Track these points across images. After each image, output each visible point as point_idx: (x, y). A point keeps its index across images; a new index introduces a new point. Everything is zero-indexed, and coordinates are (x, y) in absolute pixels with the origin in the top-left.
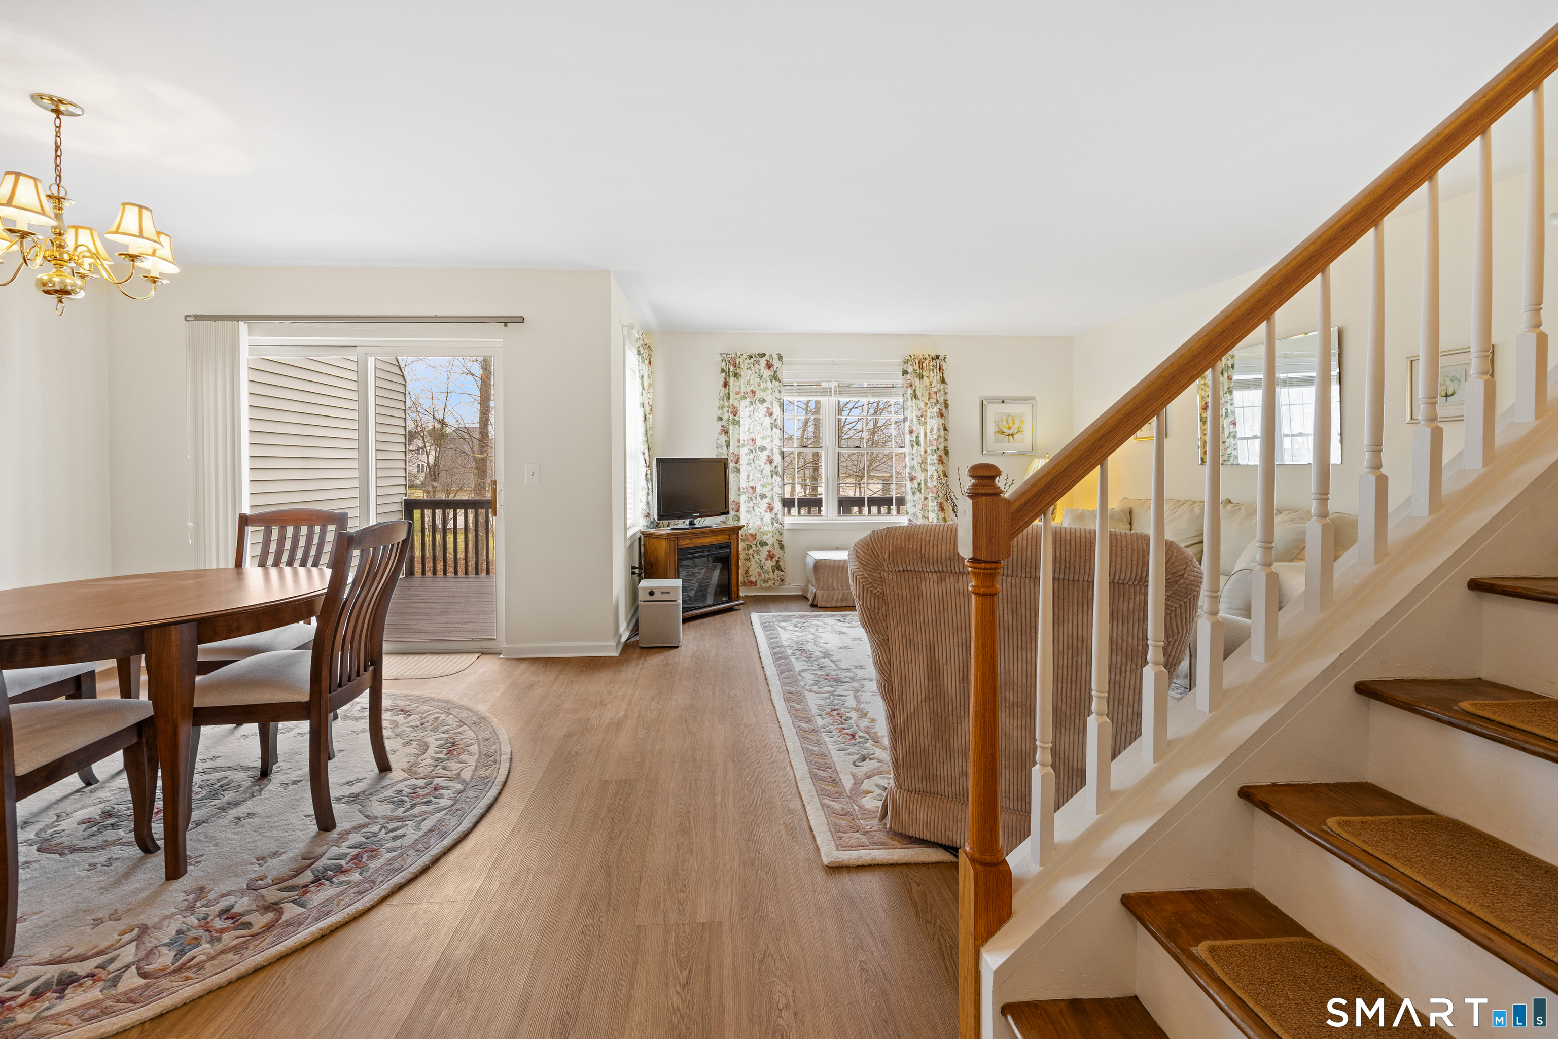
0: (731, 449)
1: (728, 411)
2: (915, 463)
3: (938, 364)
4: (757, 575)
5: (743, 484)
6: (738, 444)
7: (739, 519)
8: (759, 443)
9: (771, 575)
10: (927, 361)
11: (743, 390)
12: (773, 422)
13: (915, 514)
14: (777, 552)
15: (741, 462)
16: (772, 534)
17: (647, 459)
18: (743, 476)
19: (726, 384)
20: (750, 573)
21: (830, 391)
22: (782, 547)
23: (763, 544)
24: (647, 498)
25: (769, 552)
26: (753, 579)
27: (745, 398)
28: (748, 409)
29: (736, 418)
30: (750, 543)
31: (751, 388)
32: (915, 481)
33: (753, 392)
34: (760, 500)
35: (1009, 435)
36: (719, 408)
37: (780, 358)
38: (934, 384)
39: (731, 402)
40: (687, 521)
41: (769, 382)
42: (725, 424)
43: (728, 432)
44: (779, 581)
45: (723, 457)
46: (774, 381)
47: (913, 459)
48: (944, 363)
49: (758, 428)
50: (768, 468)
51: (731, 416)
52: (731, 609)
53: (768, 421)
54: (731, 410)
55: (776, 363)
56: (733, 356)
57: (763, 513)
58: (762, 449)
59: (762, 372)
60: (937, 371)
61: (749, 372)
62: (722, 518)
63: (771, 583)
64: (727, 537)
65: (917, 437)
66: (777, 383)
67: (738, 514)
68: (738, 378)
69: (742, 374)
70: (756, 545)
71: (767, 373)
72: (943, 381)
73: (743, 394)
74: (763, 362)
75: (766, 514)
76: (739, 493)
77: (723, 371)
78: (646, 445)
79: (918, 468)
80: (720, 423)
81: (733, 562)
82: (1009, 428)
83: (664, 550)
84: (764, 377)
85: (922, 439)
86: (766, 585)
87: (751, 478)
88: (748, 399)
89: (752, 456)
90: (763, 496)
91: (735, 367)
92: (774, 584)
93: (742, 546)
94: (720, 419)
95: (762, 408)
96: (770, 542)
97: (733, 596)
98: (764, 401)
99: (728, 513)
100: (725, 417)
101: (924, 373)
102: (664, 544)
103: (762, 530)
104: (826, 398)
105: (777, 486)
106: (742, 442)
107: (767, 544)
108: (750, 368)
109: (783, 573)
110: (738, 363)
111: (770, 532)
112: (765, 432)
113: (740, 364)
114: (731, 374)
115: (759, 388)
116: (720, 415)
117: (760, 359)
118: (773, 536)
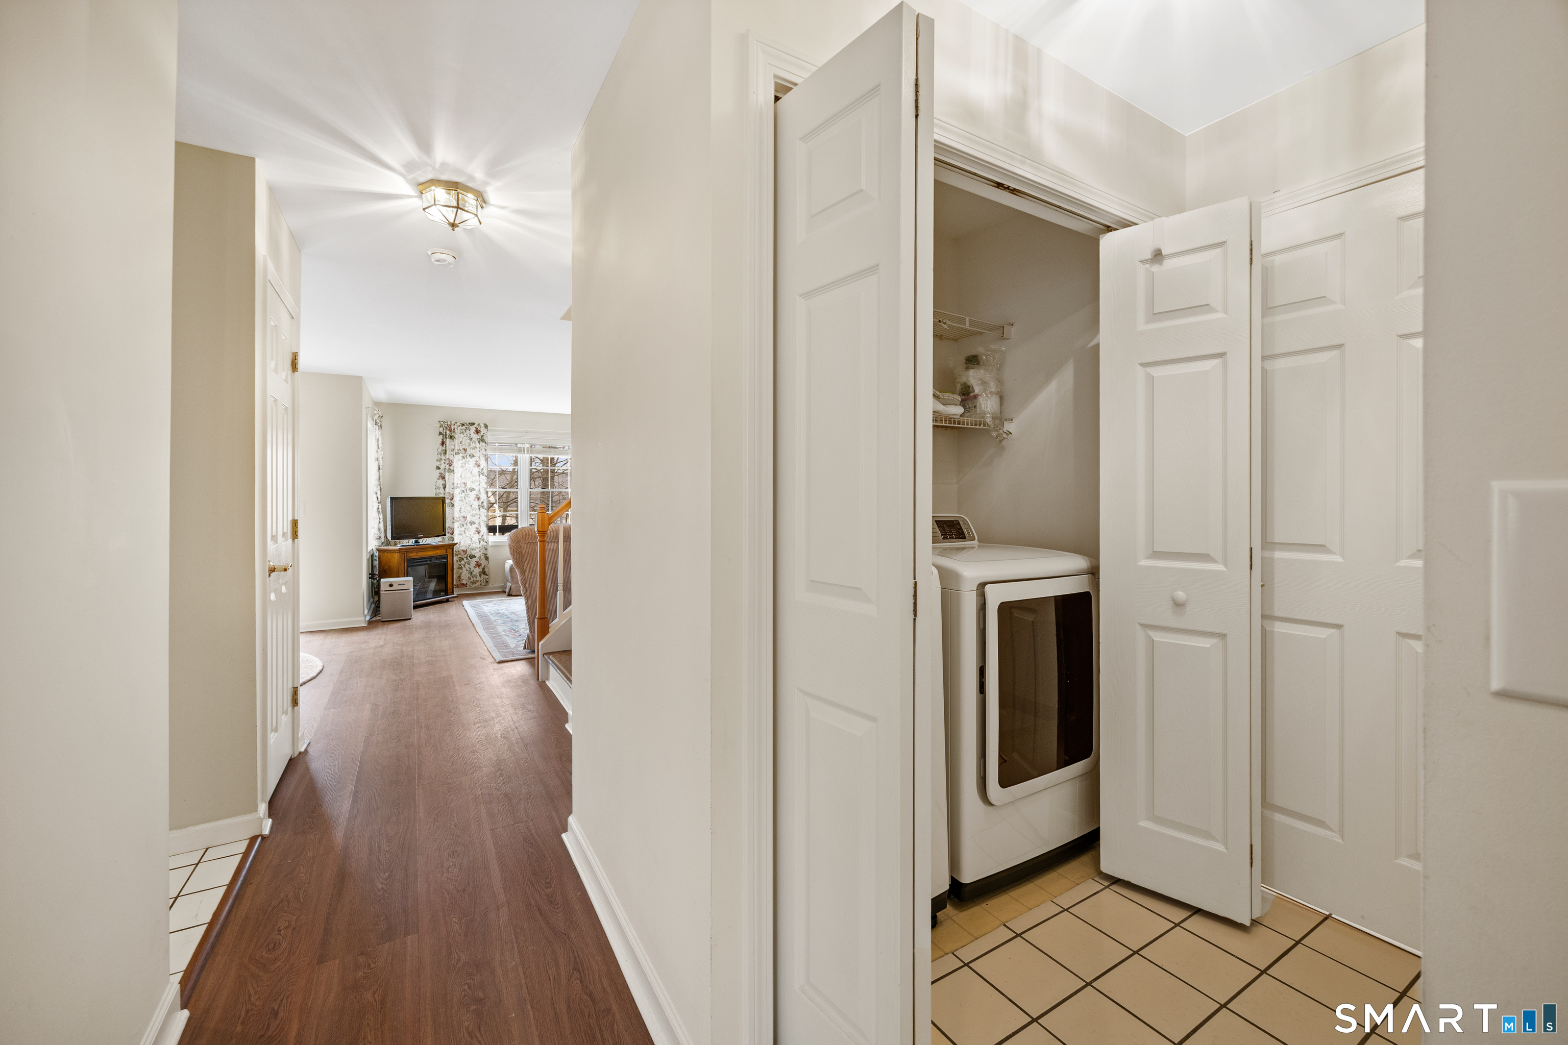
0: (447, 490)
1: (445, 463)
4: (467, 579)
5: (456, 515)
6: (453, 487)
7: (453, 539)
8: (469, 485)
9: (478, 579)
11: (457, 448)
12: (480, 471)
14: (483, 562)
15: (455, 499)
17: (379, 497)
18: (457, 508)
19: (443, 443)
20: (462, 578)
21: (524, 450)
22: (487, 558)
23: (472, 557)
24: (379, 525)
25: (477, 562)
26: (464, 582)
27: (459, 453)
28: (461, 461)
29: (451, 468)
30: (462, 557)
31: (463, 447)
33: (465, 450)
34: (470, 526)
36: (437, 461)
37: (486, 426)
39: (447, 456)
40: (414, 540)
41: (477, 443)
42: (442, 472)
43: (444, 478)
44: (485, 582)
45: (441, 496)
46: (481, 442)
49: (469, 475)
50: (476, 504)
51: (447, 466)
52: (447, 601)
53: (476, 470)
54: (447, 462)
55: (483, 430)
56: (449, 423)
57: (472, 535)
58: (472, 490)
59: (472, 436)
61: (462, 435)
62: (440, 539)
63: (478, 584)
64: (445, 551)
66: (484, 444)
67: (452, 536)
68: (453, 440)
69: (456, 436)
70: (467, 558)
71: (476, 437)
73: (457, 451)
74: (473, 429)
75: (474, 535)
76: (453, 521)
77: (440, 434)
78: (379, 487)
80: (438, 471)
81: (449, 568)
83: (396, 560)
84: (473, 439)
86: (474, 586)
87: (463, 510)
88: (461, 455)
89: (463, 495)
90: (472, 523)
91: (451, 431)
92: (481, 584)
93: (455, 558)
94: (438, 468)
95: (472, 461)
96: (477, 555)
97: (449, 591)
98: (473, 456)
99: (445, 535)
100: (442, 467)
102: (396, 556)
103: (472, 547)
104: (521, 455)
105: (483, 516)
106: (455, 485)
107: (475, 557)
108: (463, 433)
109: (487, 577)
110: (453, 429)
111: (478, 548)
112: (474, 478)
113: (454, 430)
114: (447, 436)
115: (470, 447)
116: (438, 465)
117: (470, 427)
118: (480, 551)
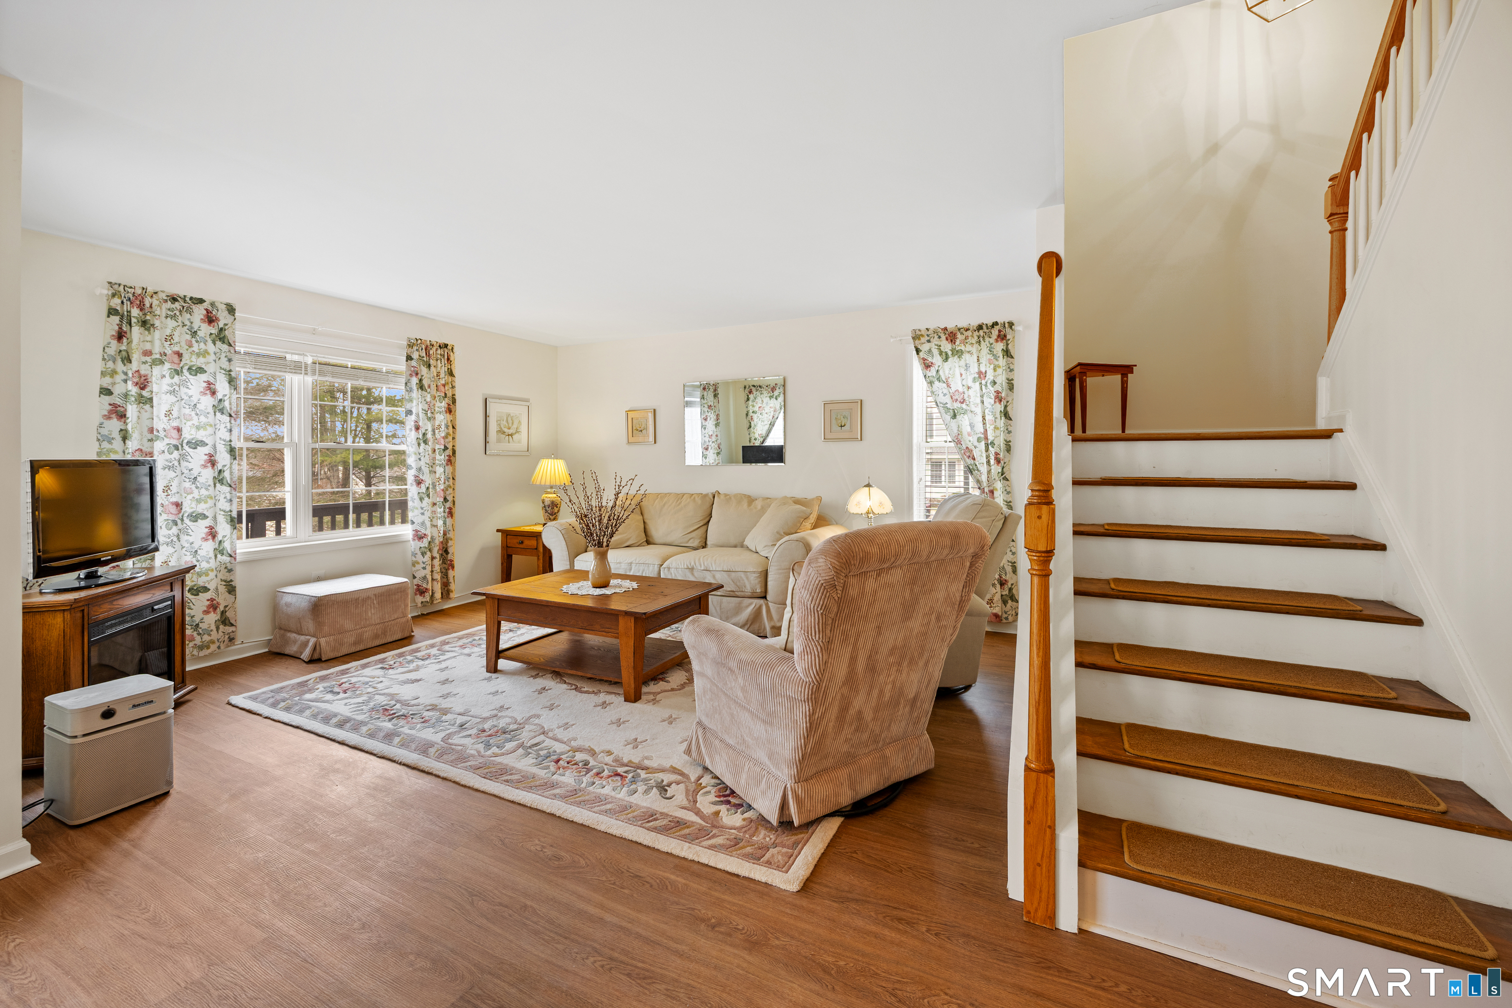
1: (126, 381)
2: (422, 463)
3: (446, 354)
6: (150, 436)
8: (187, 435)
9: (215, 635)
10: (434, 349)
11: (157, 349)
12: (218, 403)
13: (423, 523)
14: (223, 599)
16: (215, 573)
19: (118, 336)
21: (306, 367)
22: (231, 589)
23: (196, 590)
25: (212, 600)
27: (162, 362)
28: (167, 380)
29: (144, 393)
31: (177, 349)
32: (422, 485)
35: (509, 435)
36: (103, 374)
37: (231, 310)
38: (442, 375)
39: (134, 366)
41: (210, 343)
42: (118, 401)
43: (125, 416)
44: (225, 641)
46: (218, 343)
47: (420, 459)
48: (452, 354)
49: (192, 411)
50: (208, 474)
51: (134, 389)
53: (207, 402)
54: (131, 380)
55: (223, 318)
57: (200, 542)
58: (196, 444)
59: (196, 326)
60: (444, 361)
61: (171, 323)
63: (213, 647)
65: (424, 434)
66: (225, 347)
68: (148, 330)
69: (157, 323)
71: (206, 330)
72: (451, 373)
73: (158, 356)
74: (199, 312)
75: (205, 543)
77: (112, 312)
79: (426, 470)
80: (107, 399)
81: (177, 628)
82: (509, 428)
84: (201, 334)
85: (429, 435)
86: (206, 652)
87: (175, 489)
88: (167, 365)
89: (176, 454)
90: (198, 517)
91: (141, 310)
92: (219, 647)
94: (106, 392)
95: (197, 383)
96: (212, 586)
98: (201, 370)
100: (118, 389)
101: (432, 362)
103: (198, 568)
104: (301, 377)
105: (222, 501)
106: (154, 433)
107: (206, 589)
108: (174, 317)
109: (232, 629)
110: (148, 305)
111: (212, 570)
112: (203, 419)
113: (151, 307)
114: (134, 320)
115: (191, 350)
116: (105, 386)
117: (194, 307)
118: (216, 576)
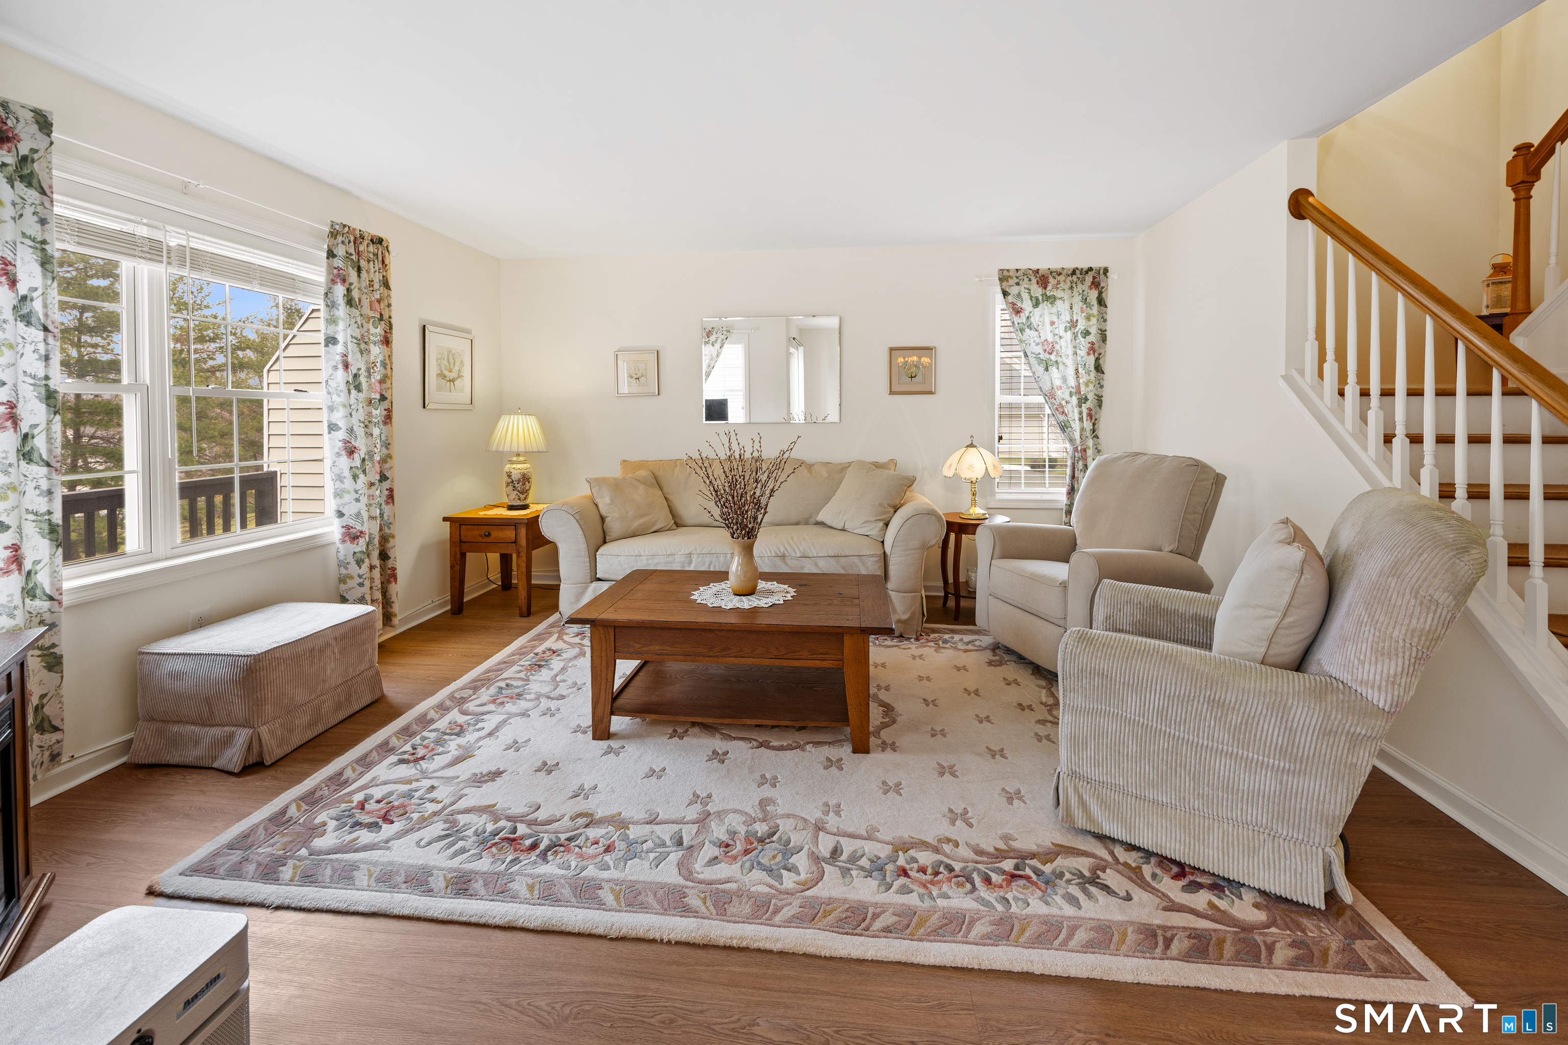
2: (354, 421)
3: (380, 253)
10: (365, 243)
12: (18, 303)
13: (358, 515)
32: (356, 455)
35: (450, 381)
38: (376, 286)
47: (351, 415)
48: (387, 254)
60: (378, 265)
65: (356, 376)
72: (386, 284)
79: (360, 431)
82: (450, 371)
85: (363, 379)
101: (363, 263)
